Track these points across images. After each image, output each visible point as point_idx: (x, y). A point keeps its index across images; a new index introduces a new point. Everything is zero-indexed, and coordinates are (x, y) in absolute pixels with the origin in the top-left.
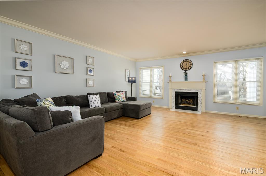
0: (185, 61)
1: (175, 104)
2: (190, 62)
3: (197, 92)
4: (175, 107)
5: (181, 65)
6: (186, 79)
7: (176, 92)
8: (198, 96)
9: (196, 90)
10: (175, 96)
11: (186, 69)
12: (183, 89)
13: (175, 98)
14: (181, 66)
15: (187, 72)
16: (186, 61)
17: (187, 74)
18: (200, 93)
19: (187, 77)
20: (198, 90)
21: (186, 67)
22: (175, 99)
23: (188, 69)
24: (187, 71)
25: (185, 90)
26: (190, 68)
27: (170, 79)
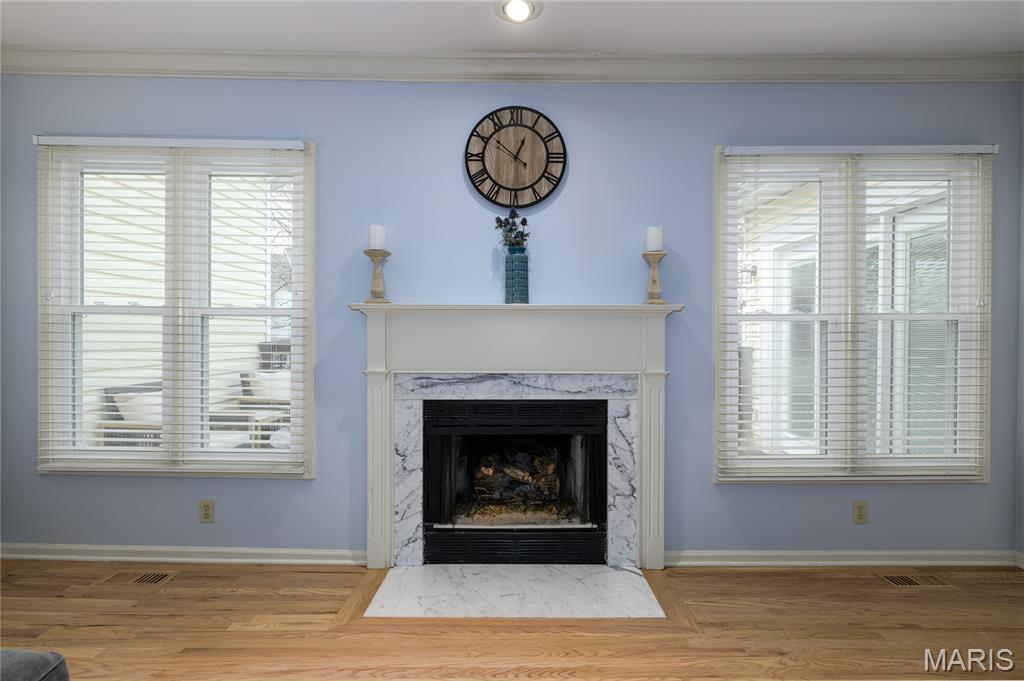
0: (506, 118)
1: (419, 519)
2: (551, 137)
3: (605, 403)
4: (418, 547)
5: (475, 149)
6: (517, 284)
7: (429, 405)
8: (612, 436)
9: (596, 383)
10: (420, 446)
11: (516, 192)
12: (493, 377)
13: (417, 460)
14: (475, 167)
15: (524, 222)
16: (516, 123)
17: (522, 236)
18: (627, 409)
19: (525, 261)
20: (605, 382)
21: (517, 175)
22: (419, 476)
23: (527, 197)
24: (522, 214)
25: (505, 383)
26: (544, 187)
27: (376, 276)
